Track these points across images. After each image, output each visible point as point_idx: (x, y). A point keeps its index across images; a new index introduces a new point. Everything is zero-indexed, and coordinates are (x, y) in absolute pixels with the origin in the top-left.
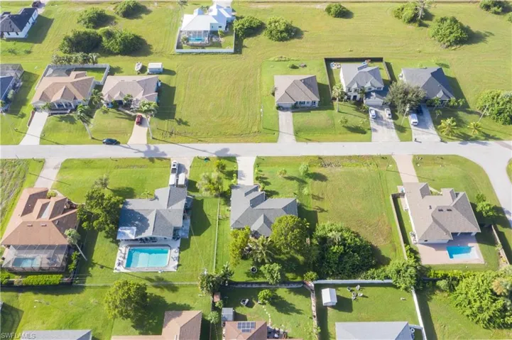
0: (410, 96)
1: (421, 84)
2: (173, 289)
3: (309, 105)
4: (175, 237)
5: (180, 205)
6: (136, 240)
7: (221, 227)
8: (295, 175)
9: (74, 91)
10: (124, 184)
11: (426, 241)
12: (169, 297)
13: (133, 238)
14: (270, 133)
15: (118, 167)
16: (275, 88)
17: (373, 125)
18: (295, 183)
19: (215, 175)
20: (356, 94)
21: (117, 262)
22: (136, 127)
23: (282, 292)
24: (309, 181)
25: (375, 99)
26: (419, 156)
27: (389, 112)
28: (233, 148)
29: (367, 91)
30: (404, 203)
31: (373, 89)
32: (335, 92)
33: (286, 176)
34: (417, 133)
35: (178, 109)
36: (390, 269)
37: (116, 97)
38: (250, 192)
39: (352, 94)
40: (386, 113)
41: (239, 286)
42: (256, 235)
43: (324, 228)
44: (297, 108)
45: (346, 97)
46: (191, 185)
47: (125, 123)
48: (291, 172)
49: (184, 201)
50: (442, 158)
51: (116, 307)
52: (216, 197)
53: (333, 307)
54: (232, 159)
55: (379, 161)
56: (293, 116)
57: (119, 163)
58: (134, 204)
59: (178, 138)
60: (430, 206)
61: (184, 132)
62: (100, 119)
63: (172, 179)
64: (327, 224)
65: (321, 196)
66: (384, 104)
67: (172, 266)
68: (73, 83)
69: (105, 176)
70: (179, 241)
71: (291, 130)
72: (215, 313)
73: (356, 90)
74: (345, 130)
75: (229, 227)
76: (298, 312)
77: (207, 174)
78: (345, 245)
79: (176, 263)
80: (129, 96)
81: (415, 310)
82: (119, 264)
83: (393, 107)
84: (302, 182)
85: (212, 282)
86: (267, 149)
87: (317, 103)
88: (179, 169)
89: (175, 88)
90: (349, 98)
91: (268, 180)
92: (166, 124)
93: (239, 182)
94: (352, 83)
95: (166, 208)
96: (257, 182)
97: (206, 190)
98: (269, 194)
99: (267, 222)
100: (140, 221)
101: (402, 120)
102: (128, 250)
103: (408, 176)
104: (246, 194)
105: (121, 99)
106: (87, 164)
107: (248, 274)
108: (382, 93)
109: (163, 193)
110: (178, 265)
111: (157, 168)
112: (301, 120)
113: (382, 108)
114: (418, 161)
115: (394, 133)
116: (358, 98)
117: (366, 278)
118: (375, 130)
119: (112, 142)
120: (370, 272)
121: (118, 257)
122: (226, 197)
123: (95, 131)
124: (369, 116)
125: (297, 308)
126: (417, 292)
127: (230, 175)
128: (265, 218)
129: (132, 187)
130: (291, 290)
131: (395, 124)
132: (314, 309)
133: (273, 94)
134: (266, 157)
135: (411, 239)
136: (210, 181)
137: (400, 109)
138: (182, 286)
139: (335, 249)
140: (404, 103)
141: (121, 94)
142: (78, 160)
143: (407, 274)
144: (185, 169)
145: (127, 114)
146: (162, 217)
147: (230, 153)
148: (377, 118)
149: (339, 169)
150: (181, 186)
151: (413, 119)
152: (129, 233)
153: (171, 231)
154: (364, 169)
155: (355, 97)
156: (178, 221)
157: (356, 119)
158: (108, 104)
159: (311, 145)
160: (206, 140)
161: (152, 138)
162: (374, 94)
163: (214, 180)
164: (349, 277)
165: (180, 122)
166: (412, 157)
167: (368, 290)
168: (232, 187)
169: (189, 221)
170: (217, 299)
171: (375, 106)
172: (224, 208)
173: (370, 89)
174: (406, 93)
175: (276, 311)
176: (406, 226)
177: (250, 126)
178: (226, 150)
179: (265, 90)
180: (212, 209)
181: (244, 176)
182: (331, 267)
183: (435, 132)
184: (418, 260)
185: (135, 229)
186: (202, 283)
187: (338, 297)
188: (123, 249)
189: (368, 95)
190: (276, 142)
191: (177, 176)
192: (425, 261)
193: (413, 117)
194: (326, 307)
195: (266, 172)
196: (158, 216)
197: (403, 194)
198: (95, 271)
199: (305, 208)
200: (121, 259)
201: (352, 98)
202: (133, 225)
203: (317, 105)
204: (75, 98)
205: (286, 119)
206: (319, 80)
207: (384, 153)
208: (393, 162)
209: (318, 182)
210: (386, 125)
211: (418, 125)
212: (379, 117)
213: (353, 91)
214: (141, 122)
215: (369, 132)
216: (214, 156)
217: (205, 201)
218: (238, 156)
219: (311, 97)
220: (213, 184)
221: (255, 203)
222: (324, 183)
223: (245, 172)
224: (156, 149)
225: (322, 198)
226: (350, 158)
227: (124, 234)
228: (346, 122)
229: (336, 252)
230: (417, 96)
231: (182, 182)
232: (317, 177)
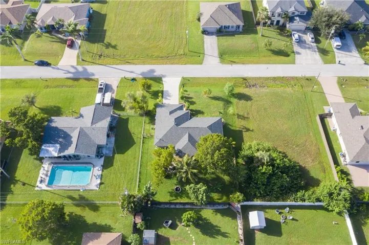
0: (334, 19)
1: (345, 8)
2: (95, 208)
3: (234, 29)
4: (99, 154)
5: (105, 124)
6: (59, 157)
7: (146, 146)
8: (220, 95)
9: (10, 16)
10: (51, 103)
11: (358, 162)
12: (90, 217)
13: (56, 155)
14: (196, 55)
15: (47, 87)
16: (201, 14)
17: (296, 48)
18: (221, 104)
19: (139, 93)
20: (279, 19)
21: (39, 179)
22: (67, 49)
23: (208, 214)
24: (234, 100)
25: (298, 24)
26: (343, 78)
27: (312, 36)
28: (159, 69)
29: (290, 15)
30: (332, 123)
31: (297, 13)
32: (261, 15)
33: (211, 96)
34: (340, 55)
35: (108, 34)
36: (321, 191)
37: (49, 21)
38: (175, 110)
39: (276, 19)
40: (309, 37)
41: (162, 206)
42: (180, 154)
43: (250, 148)
44: (222, 32)
45: (269, 22)
46: (116, 104)
47: (57, 46)
48: (216, 92)
49: (109, 119)
50: (367, 80)
52: (141, 115)
53: (261, 230)
54: (158, 80)
55: (304, 82)
56: (218, 39)
57: (48, 83)
58: (59, 122)
59: (107, 60)
60: (362, 127)
62: (33, 43)
63: (98, 98)
64: (254, 143)
65: (246, 116)
66: (307, 29)
67: (94, 184)
68: (9, 9)
69: (32, 95)
70: (103, 159)
71: (216, 53)
72: (136, 236)
73: (279, 15)
74: (270, 53)
75: (153, 145)
76: (224, 235)
77: (132, 92)
78: (273, 165)
79: (99, 181)
80: (60, 20)
81: (349, 235)
82: (41, 182)
83: (316, 31)
84: (227, 102)
85: (134, 202)
87: (241, 27)
88: (106, 88)
89: (106, 15)
90: (272, 24)
91: (193, 100)
92: (96, 48)
93: (165, 101)
94: (276, 7)
95: (89, 125)
96: (183, 102)
97: (132, 108)
98: (194, 113)
99: (192, 140)
100: (64, 138)
101: (325, 43)
102: (51, 168)
103: (334, 94)
104: (171, 113)
105: (53, 23)
106: (18, 83)
107: (171, 194)
108: (306, 16)
109: (88, 112)
110: (101, 184)
111: (83, 88)
112: (226, 44)
113: (304, 32)
114: (343, 82)
115: (317, 56)
116: (281, 23)
117: (295, 200)
118: (298, 53)
119: (42, 64)
120: (299, 194)
121: (41, 175)
122: (151, 115)
123: (28, 54)
124: (292, 39)
125: (223, 230)
126: (351, 216)
127: (156, 95)
128: (190, 137)
129: (60, 105)
130: (217, 211)
131: (318, 48)
132: (241, 232)
133: (199, 20)
134: (191, 78)
135: (341, 159)
136: (135, 100)
137: (323, 32)
138: (104, 205)
139: (264, 169)
140: (329, 26)
141: (53, 19)
142: (11, 80)
143: (340, 197)
144: (112, 89)
145: (60, 38)
146: (86, 135)
147: (156, 74)
148: (300, 42)
149: (263, 90)
150: (107, 105)
151: (336, 43)
152: (52, 150)
153: (95, 149)
154: (289, 90)
155: (278, 22)
156: (102, 140)
157: (279, 43)
158: (41, 29)
159: (235, 66)
160: (135, 61)
161: (82, 60)
162: (297, 18)
163: (139, 99)
164: (277, 199)
165: (108, 46)
166: (336, 79)
167: (298, 213)
168: (157, 106)
169: (113, 139)
170: (139, 220)
171: (298, 31)
172: (148, 127)
173: (293, 13)
174: (331, 17)
175: (200, 233)
176: (335, 146)
177: (176, 49)
178: (153, 71)
179: (192, 17)
180: (137, 127)
181: (169, 96)
182: (259, 188)
183: (358, 55)
184: (350, 181)
185: (58, 146)
186: (123, 203)
187: (266, 219)
188: (47, 166)
189: (291, 19)
190: (201, 64)
191: (104, 95)
192: (357, 184)
193: (336, 41)
194: (253, 230)
195: (191, 92)
196: (82, 133)
197: (330, 115)
198: (16, 188)
199: (230, 127)
200: (44, 176)
201: (275, 23)
202: (56, 142)
203: (241, 30)
204: (10, 23)
205: (211, 43)
206: (243, 7)
207: (308, 75)
208: (318, 84)
209: (243, 102)
210: (309, 48)
211: (340, 48)
212: (302, 41)
213: (276, 15)
214: (72, 45)
215: (292, 54)
216: (141, 76)
217: (130, 118)
218: (164, 76)
219: (235, 21)
220: (138, 103)
221: (179, 121)
222: (249, 103)
223: (170, 92)
224: (85, 70)
225: (247, 118)
226: (275, 79)
227: (47, 151)
228: (270, 45)
229: (264, 173)
230: (342, 19)
231: (107, 100)
232: (241, 97)
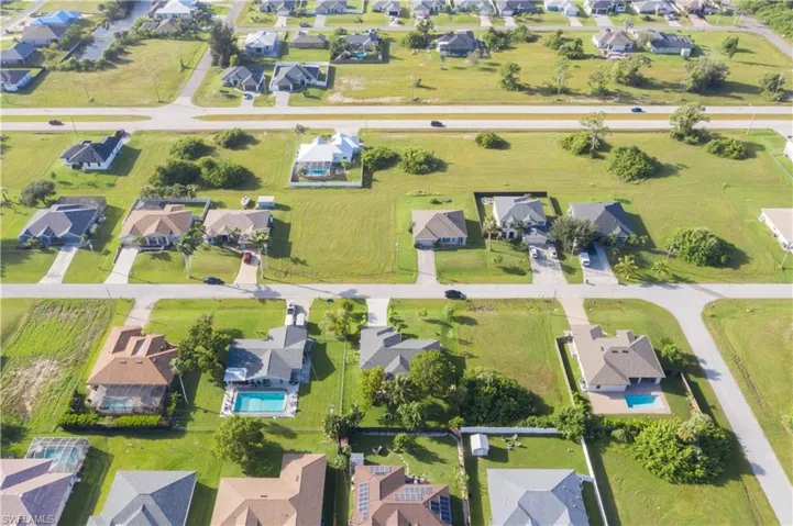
0: (577, 230)
1: (593, 219)
2: (290, 435)
3: (456, 243)
4: (293, 381)
5: (300, 346)
6: (246, 382)
7: (349, 372)
8: (437, 317)
9: (171, 225)
10: (230, 325)
11: (598, 388)
12: (286, 444)
13: (244, 379)
14: (409, 273)
15: (223, 308)
16: (414, 224)
17: (534, 265)
18: (438, 328)
19: (340, 312)
20: (513, 230)
21: (223, 406)
22: (244, 265)
23: (423, 441)
24: (456, 325)
25: (535, 237)
26: (591, 300)
27: (554, 251)
28: (361, 289)
29: (525, 225)
30: (572, 348)
31: (533, 224)
32: (487, 225)
33: (427, 318)
34: (588, 274)
35: (294, 247)
36: (554, 417)
37: (221, 231)
38: (383, 332)
39: (508, 230)
40: (550, 253)
41: (370, 434)
42: (390, 376)
43: (473, 371)
44: (439, 246)
45: (500, 234)
46: (311, 328)
47: (230, 260)
48: (432, 314)
49: (304, 342)
50: (620, 302)
51: (228, 442)
52: (342, 340)
53: (484, 457)
54: (361, 301)
55: (542, 305)
56: (436, 256)
57: (223, 304)
58: (242, 344)
59: (294, 278)
60: (602, 348)
61: (302, 270)
62: (199, 258)
63: (289, 320)
64: (478, 369)
65: (469, 341)
66: (549, 242)
67: (290, 412)
68: (169, 216)
69: (209, 314)
70: (297, 387)
71: (433, 271)
72: (342, 457)
73: (512, 226)
74: (501, 271)
75: (357, 371)
76: (442, 461)
77: (332, 312)
78: (498, 387)
79: (295, 408)
80: (237, 230)
81: (585, 461)
82: (226, 409)
83: (558, 245)
84: (446, 326)
85: (339, 422)
86: (403, 291)
87: (465, 240)
88: (296, 310)
89: (289, 225)
90: (504, 235)
91: (405, 323)
92: (279, 263)
93: (369, 324)
94: (507, 216)
95: (282, 347)
96: (391, 325)
97: (331, 329)
98: (406, 337)
99: (403, 362)
100: (251, 361)
101: (571, 260)
102: (236, 394)
103: (577, 318)
104: (379, 334)
105: (226, 233)
106: (185, 304)
107: (380, 421)
108: (545, 227)
109: (279, 334)
110: (297, 411)
111: (269, 310)
112: (445, 260)
113: (545, 247)
114: (591, 305)
115: (560, 274)
116: (515, 235)
117: (525, 425)
118: (537, 271)
119: (213, 281)
120: (529, 419)
121: (225, 401)
122: (354, 340)
123: (192, 270)
124: (528, 254)
125: (441, 457)
126: (587, 442)
127: (358, 317)
128: (401, 358)
129: (240, 328)
130: (433, 439)
131: (562, 265)
132: (461, 459)
133: (411, 231)
134: (402, 299)
135: (581, 386)
136: (335, 321)
137: (566, 245)
138: (303, 432)
139: (487, 389)
140: (571, 238)
141: (226, 228)
142: (175, 300)
143: (574, 420)
144: (303, 310)
145: (234, 252)
146: (278, 357)
147: (359, 294)
148: (539, 258)
149: (492, 313)
150: (300, 327)
151: (583, 259)
152: (239, 374)
153: (289, 373)
154: (524, 313)
155: (512, 234)
156: (297, 363)
157: (512, 258)
158: (210, 240)
160: (332, 280)
161: (262, 277)
162: (534, 229)
163: (341, 319)
164: (504, 425)
165: (296, 261)
166: (582, 301)
167: (528, 441)
168: (360, 328)
169: (309, 365)
170: (345, 444)
171: (537, 245)
172: (352, 352)
173: (529, 224)
174: (574, 227)
175: (415, 460)
176: (574, 373)
177: (382, 265)
178: (354, 291)
179: (401, 227)
180: (337, 352)
181: (375, 319)
182: (482, 413)
183: (612, 274)
184: (588, 408)
185: (245, 370)
186: (326, 427)
187: (490, 446)
188: (231, 393)
189: (527, 231)
190: (415, 282)
191: (295, 316)
192: (597, 411)
193: (583, 256)
194: (476, 457)
195: (402, 314)
196: (274, 356)
197: (570, 339)
198: (197, 416)
199: (450, 353)
200: (229, 404)
201: (508, 235)
202: (243, 366)
203: (464, 243)
204: (171, 233)
205: (426, 259)
206: (467, 217)
207: (549, 295)
208: (559, 305)
209: (465, 326)
210: (551, 265)
211: (591, 265)
212: (542, 258)
213: (508, 226)
214: (249, 260)
215: (529, 273)
216: (338, 297)
217: (328, 344)
218: (369, 297)
219: (459, 233)
220: (339, 323)
221: (389, 343)
222: (473, 328)
223: (376, 314)
224: (268, 289)
225: (471, 343)
226: (506, 301)
227: (233, 375)
228: (500, 261)
229: (487, 394)
230: (587, 230)
231: (300, 322)
232: (464, 320)
